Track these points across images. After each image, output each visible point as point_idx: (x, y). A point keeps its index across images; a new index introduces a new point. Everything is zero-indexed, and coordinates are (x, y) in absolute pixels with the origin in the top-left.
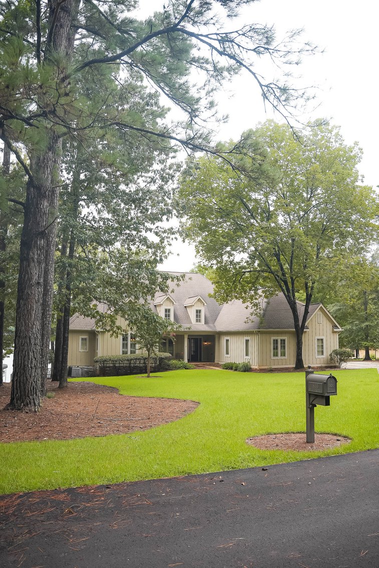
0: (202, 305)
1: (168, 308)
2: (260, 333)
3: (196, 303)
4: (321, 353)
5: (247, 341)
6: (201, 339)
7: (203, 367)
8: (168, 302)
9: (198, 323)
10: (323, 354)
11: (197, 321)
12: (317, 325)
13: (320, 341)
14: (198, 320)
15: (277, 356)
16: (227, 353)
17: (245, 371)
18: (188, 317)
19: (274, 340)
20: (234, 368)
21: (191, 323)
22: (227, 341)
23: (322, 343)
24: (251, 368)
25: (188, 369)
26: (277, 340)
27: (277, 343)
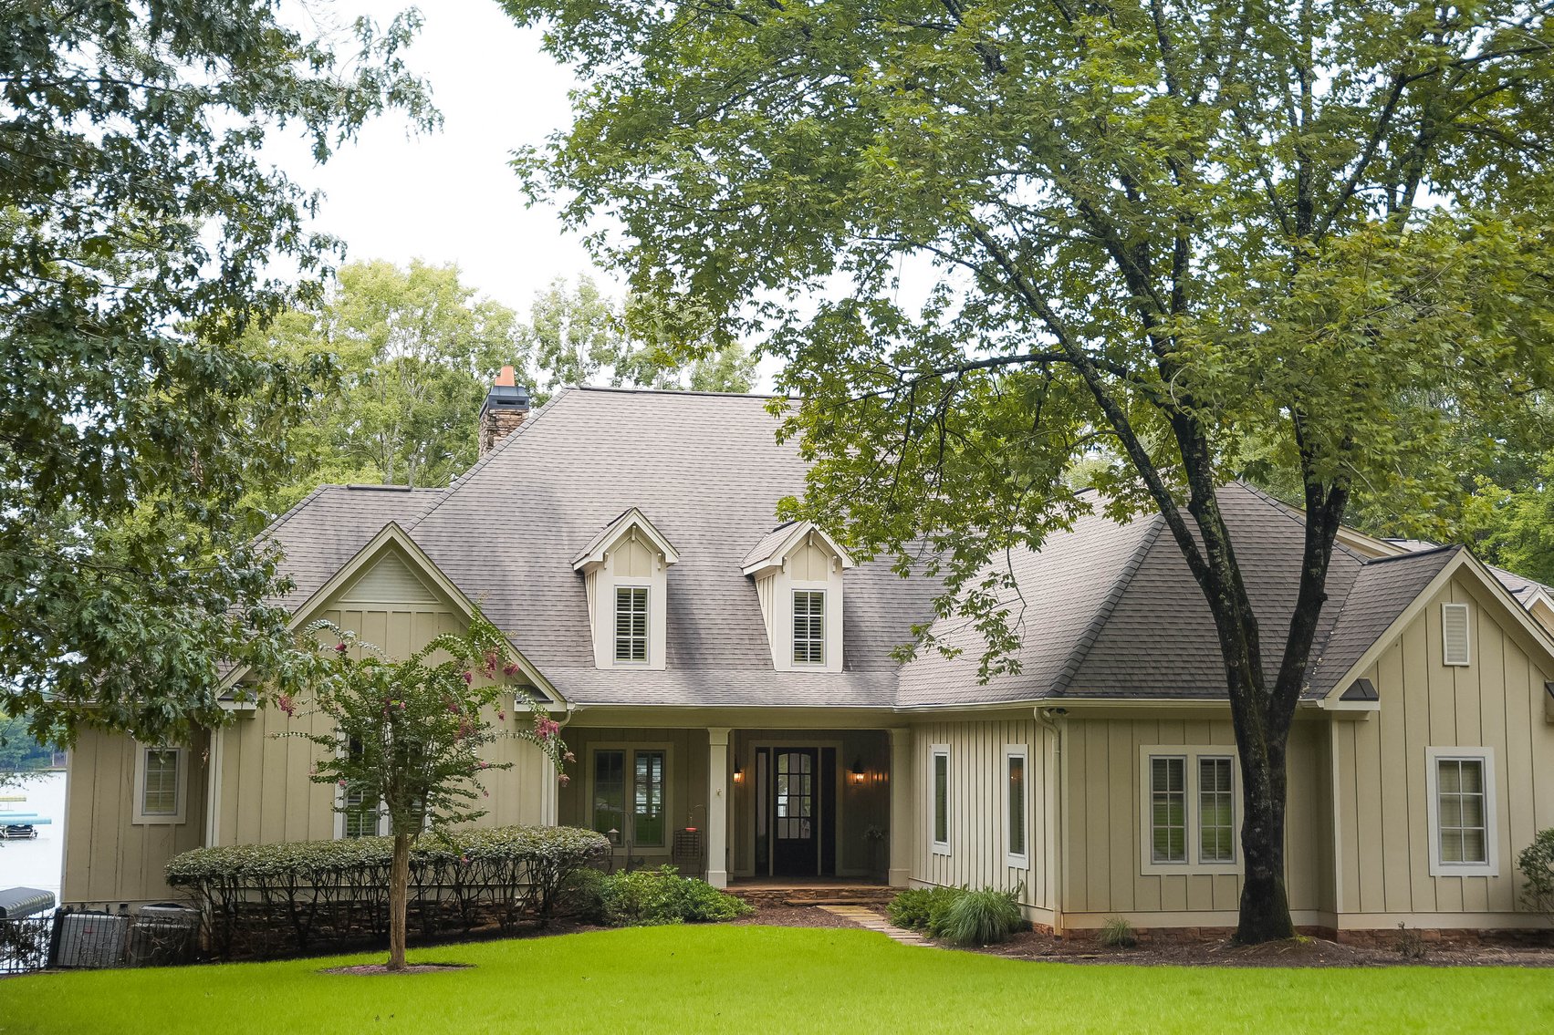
0: (831, 567)
1: (632, 582)
2: (1071, 722)
3: (794, 553)
4: (1466, 847)
5: (1016, 764)
6: (830, 754)
7: (806, 910)
8: (634, 553)
9: (810, 667)
10: (1480, 855)
11: (800, 653)
12: (1441, 678)
13: (1463, 777)
14: (809, 649)
15: (1179, 853)
16: (941, 836)
17: (976, 941)
18: (757, 634)
19: (1158, 764)
20: (931, 923)
21: (767, 663)
22: (941, 762)
23: (1477, 784)
24: (1027, 926)
25: (704, 920)
26: (1178, 765)
27: (1179, 782)
